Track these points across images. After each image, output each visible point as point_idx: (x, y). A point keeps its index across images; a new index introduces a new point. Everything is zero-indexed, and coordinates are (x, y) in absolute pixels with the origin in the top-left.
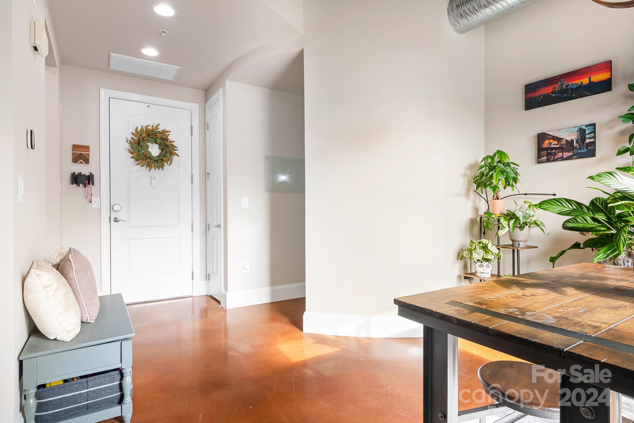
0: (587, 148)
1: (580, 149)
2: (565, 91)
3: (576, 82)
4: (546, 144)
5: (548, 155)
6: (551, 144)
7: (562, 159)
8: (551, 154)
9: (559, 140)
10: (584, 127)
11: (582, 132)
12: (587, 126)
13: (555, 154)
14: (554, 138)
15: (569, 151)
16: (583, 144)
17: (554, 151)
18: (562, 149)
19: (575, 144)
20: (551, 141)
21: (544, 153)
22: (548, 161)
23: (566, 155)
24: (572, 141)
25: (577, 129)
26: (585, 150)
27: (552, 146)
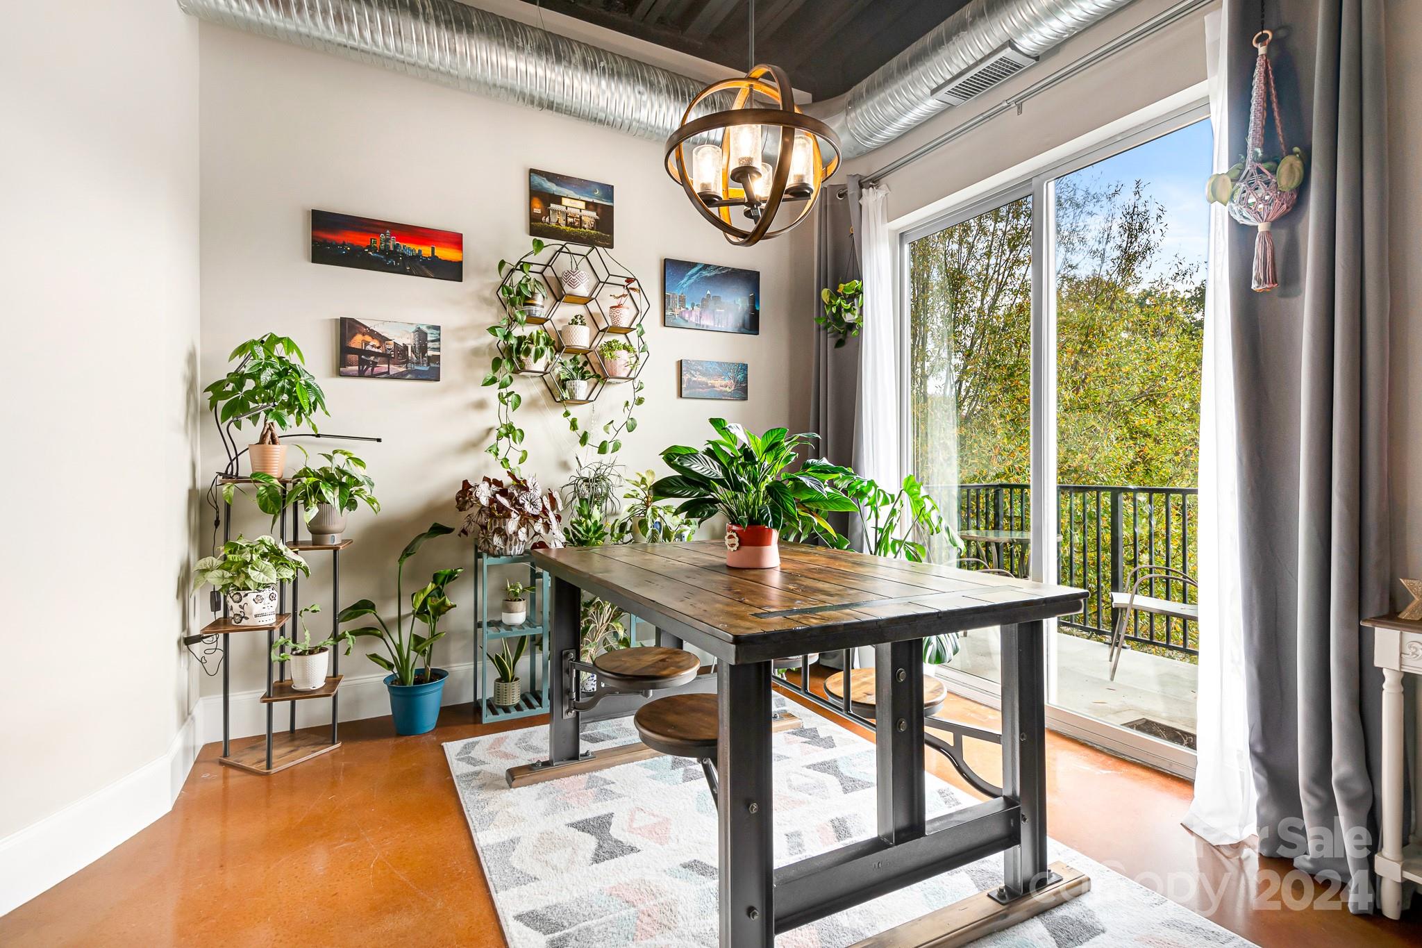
0: (428, 365)
1: (418, 363)
2: (394, 254)
3: (412, 246)
4: (357, 342)
5: (361, 363)
6: (367, 343)
7: (388, 376)
8: (367, 363)
9: (383, 340)
10: (424, 328)
11: (421, 335)
12: (429, 327)
13: (375, 364)
14: (373, 334)
15: (399, 364)
16: (423, 356)
17: (372, 358)
18: (387, 358)
19: (410, 353)
20: (368, 338)
21: (354, 357)
22: (361, 374)
23: (395, 369)
24: (406, 347)
25: (414, 328)
26: (425, 368)
27: (369, 348)
